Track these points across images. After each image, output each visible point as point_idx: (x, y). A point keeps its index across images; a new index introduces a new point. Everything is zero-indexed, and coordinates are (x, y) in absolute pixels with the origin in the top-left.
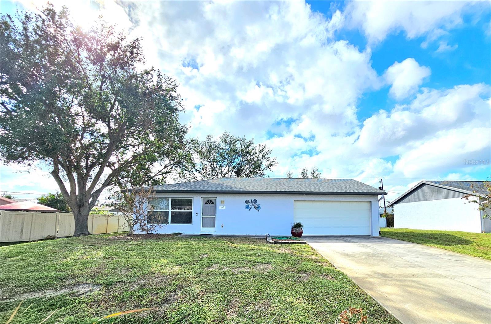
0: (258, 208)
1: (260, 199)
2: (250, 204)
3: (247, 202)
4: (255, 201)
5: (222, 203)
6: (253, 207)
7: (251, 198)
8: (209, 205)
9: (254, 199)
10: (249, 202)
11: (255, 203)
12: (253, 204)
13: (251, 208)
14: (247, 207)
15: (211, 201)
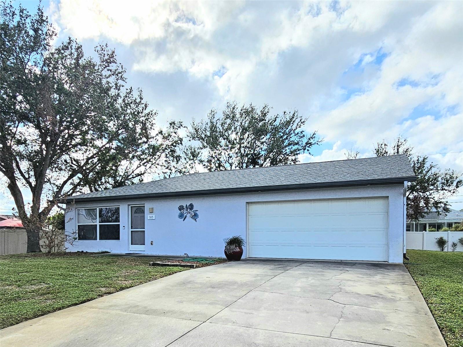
0: (195, 216)
1: (198, 204)
2: (185, 212)
3: (181, 208)
4: (191, 207)
5: (151, 211)
6: (189, 215)
7: (185, 203)
8: (139, 215)
9: (189, 204)
10: (183, 209)
11: (191, 209)
12: (189, 210)
13: (186, 216)
15: (141, 210)
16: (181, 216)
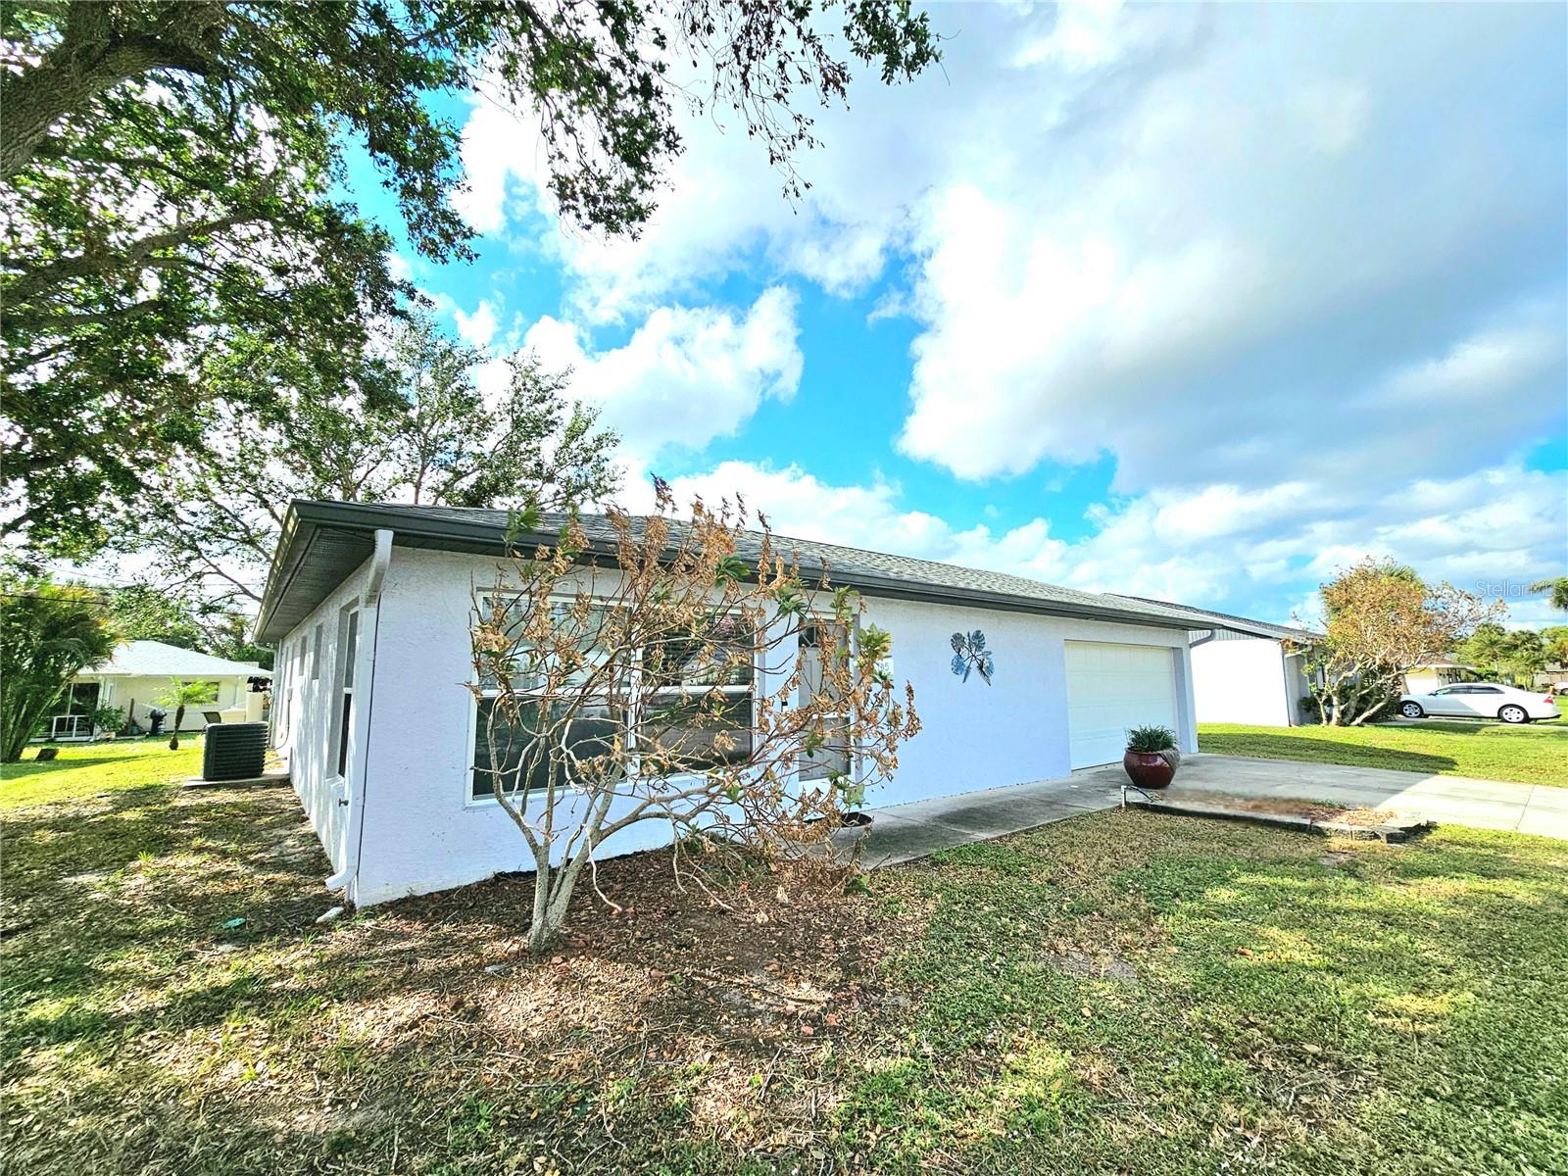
0: (989, 670)
1: (1000, 633)
4: (979, 640)
16: (959, 667)
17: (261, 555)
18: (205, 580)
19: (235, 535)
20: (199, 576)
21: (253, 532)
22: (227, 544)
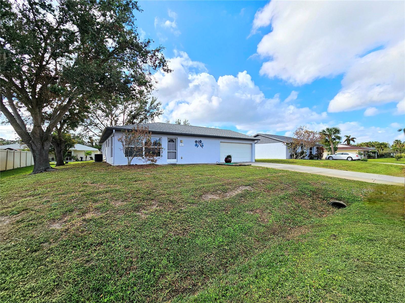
0: (202, 146)
1: (204, 140)
2: (197, 143)
3: (196, 142)
4: (201, 142)
5: (181, 141)
7: (198, 139)
8: (171, 143)
9: (200, 140)
11: (201, 143)
12: (199, 143)
13: (198, 146)
14: (196, 145)
15: (172, 140)
17: (98, 128)
18: (89, 132)
19: (93, 124)
20: (88, 132)
21: (96, 124)
22: (92, 126)
